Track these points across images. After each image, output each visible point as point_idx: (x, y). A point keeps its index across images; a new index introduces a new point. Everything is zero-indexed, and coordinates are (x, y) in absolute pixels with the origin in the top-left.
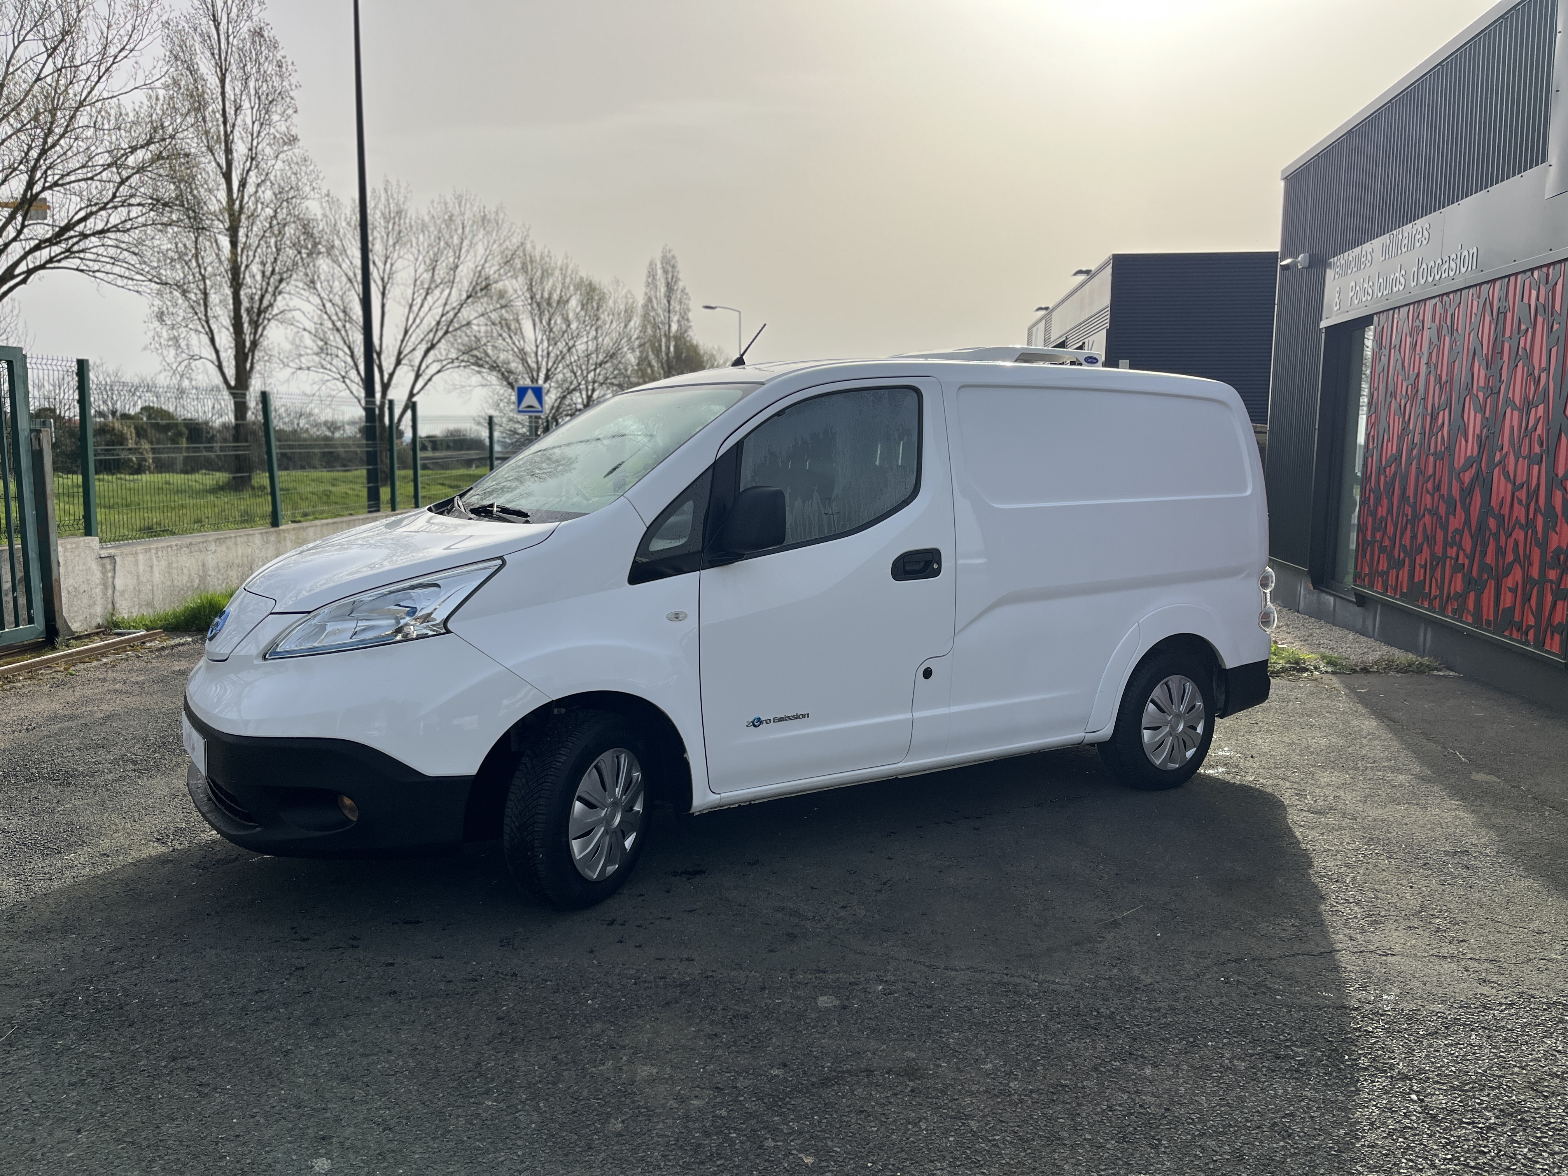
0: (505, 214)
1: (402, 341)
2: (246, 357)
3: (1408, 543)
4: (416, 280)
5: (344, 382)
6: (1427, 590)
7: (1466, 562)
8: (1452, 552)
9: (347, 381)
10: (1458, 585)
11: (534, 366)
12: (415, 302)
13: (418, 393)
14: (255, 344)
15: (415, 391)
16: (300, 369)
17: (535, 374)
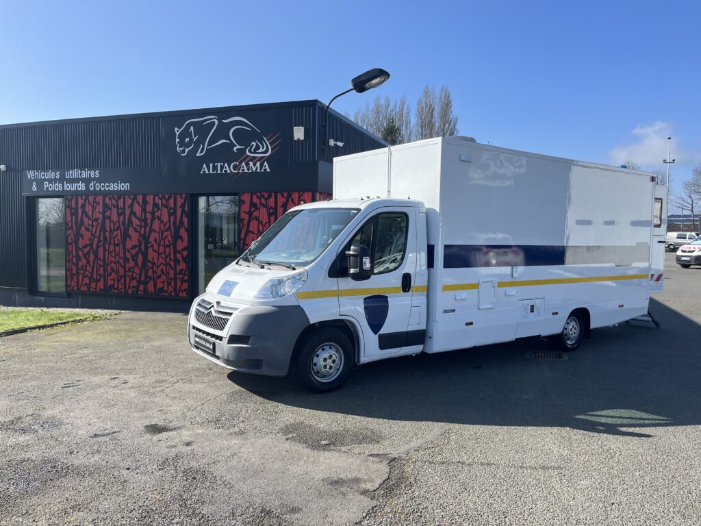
3: (102, 273)
6: (116, 286)
7: (138, 276)
8: (130, 274)
10: (134, 283)
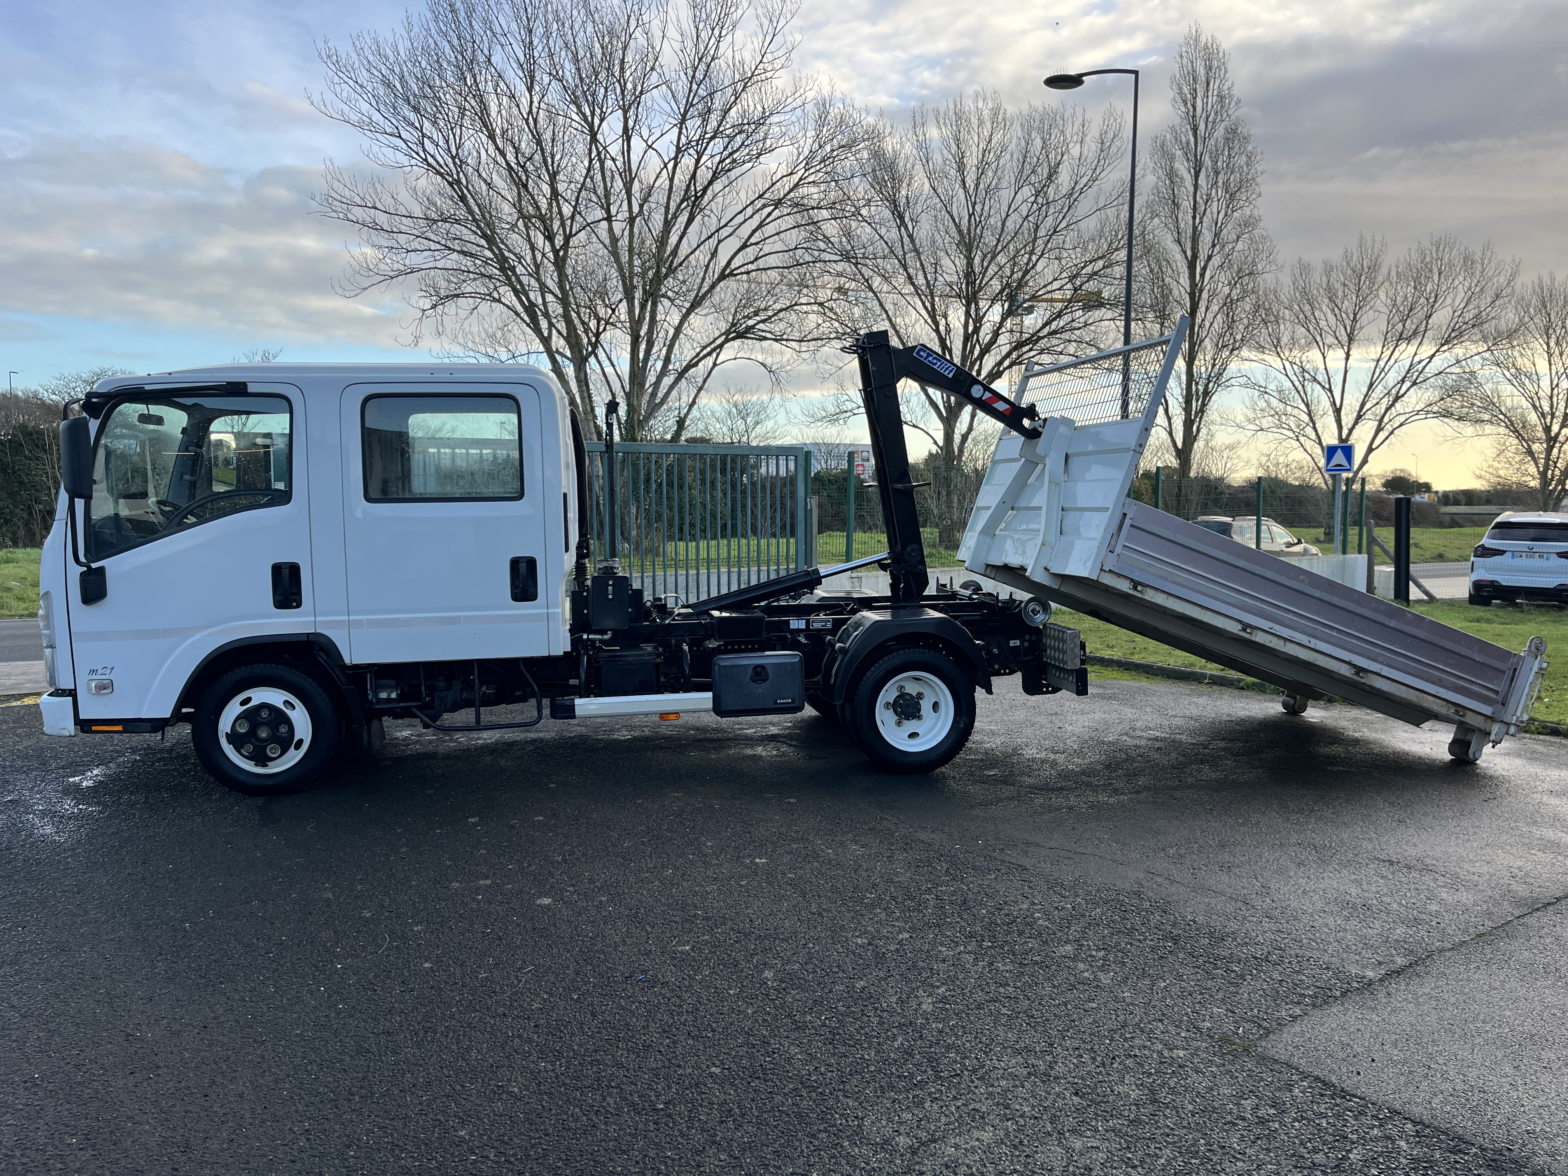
0: (1492, 252)
1: (1366, 396)
2: (1192, 422)
4: (1387, 332)
5: (1298, 440)
9: (1302, 439)
11: (1547, 409)
12: (1383, 356)
13: (1377, 447)
14: (1202, 411)
15: (1374, 447)
16: (1262, 430)
17: (1548, 420)
